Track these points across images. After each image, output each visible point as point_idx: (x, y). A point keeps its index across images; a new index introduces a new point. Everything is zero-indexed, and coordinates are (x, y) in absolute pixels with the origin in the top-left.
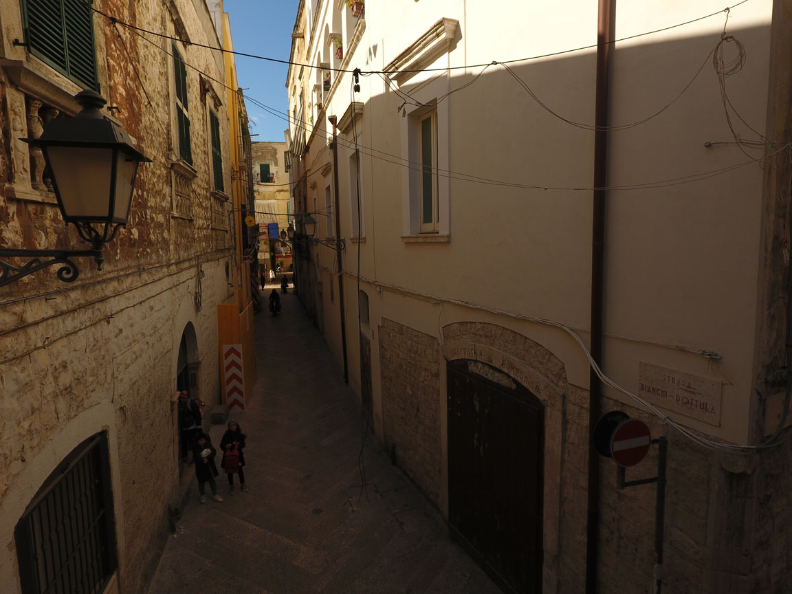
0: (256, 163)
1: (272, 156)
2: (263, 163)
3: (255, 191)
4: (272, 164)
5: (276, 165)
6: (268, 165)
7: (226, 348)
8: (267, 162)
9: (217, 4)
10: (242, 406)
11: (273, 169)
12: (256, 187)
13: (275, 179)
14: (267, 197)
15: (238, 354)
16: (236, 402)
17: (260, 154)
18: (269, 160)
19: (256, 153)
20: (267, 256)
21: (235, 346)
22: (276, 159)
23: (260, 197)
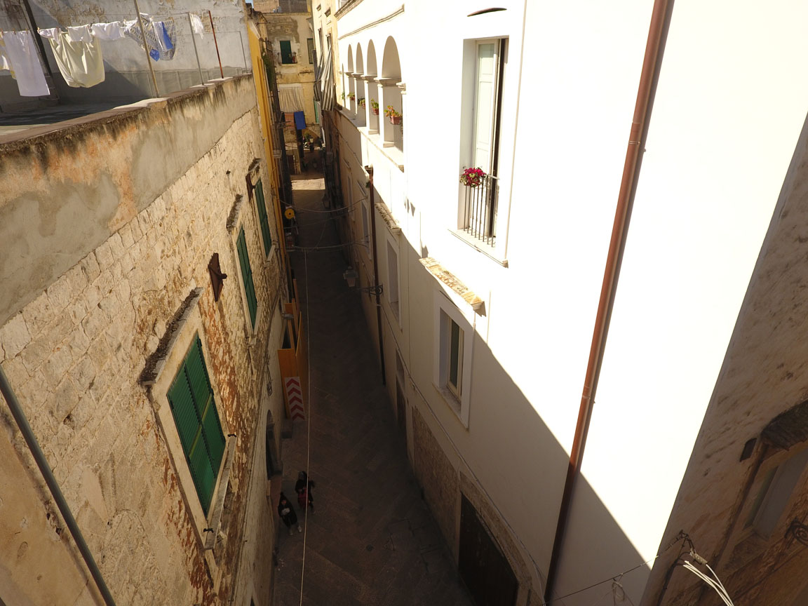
0: (276, 40)
1: (292, 31)
2: (283, 39)
3: (277, 74)
4: (293, 40)
5: (298, 41)
6: (289, 42)
7: (287, 380)
8: (287, 38)
9: (241, 19)
10: (303, 417)
11: (294, 47)
12: (278, 69)
13: (298, 59)
14: (290, 80)
15: (297, 384)
16: (298, 415)
17: (279, 28)
18: (290, 35)
19: (275, 27)
20: (295, 146)
21: (293, 378)
22: (297, 34)
23: (283, 81)
